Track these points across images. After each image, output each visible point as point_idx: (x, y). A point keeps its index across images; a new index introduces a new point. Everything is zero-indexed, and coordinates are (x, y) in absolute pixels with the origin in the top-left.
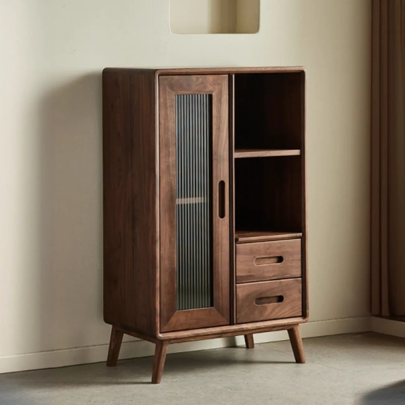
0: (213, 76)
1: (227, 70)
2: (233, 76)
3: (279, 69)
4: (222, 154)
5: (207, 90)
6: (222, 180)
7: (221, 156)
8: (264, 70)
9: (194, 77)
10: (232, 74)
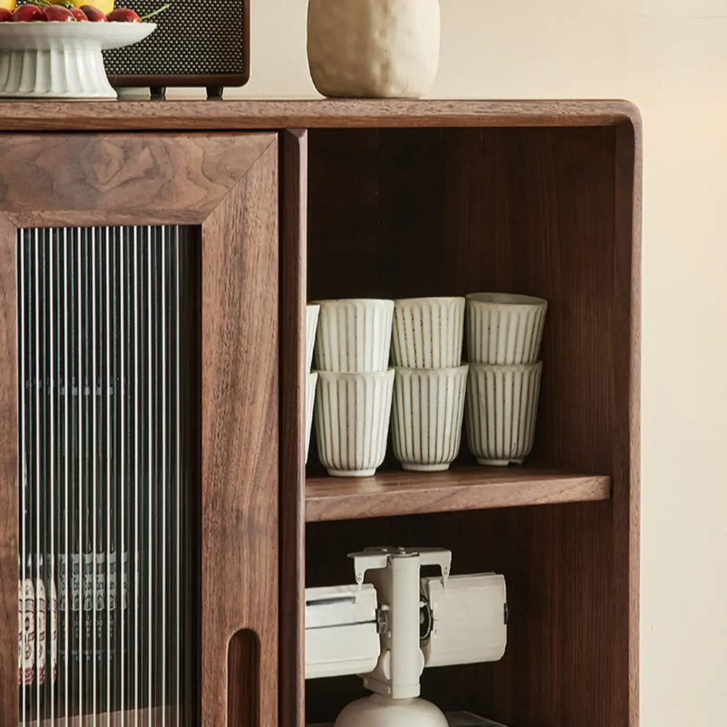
0: (202, 140)
1: (271, 112)
2: (303, 141)
3: (519, 109)
4: (245, 508)
5: (177, 205)
6: (244, 625)
7: (239, 517)
8: (446, 112)
9: (110, 145)
10: (294, 132)
